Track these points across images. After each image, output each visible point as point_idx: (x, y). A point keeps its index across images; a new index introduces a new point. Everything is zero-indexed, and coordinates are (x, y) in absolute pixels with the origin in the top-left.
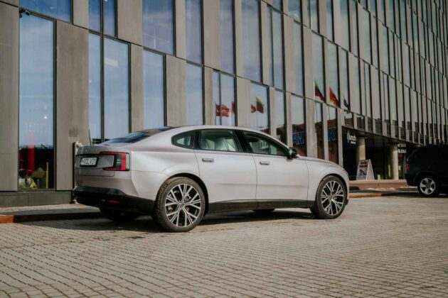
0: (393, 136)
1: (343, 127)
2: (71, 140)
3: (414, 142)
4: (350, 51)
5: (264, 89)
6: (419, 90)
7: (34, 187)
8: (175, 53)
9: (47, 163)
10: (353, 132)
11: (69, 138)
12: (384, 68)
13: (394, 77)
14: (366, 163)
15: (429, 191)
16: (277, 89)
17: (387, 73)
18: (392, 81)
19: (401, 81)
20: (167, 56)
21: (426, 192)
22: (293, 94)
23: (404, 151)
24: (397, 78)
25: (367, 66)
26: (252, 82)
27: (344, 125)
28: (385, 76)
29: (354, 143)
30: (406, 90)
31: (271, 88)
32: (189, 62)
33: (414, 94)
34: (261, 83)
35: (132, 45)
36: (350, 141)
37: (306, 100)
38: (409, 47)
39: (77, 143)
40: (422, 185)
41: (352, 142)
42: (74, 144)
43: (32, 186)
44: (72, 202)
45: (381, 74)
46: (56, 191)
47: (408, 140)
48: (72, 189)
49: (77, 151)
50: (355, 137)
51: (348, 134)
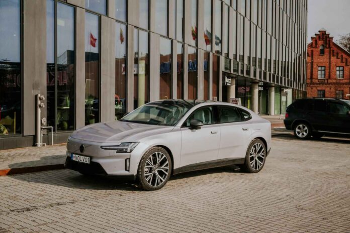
0: (258, 77)
1: (223, 72)
2: (34, 93)
4: (231, 6)
5: (169, 41)
6: (277, 38)
7: (7, 133)
8: (107, 14)
9: (15, 113)
10: (229, 76)
11: (33, 91)
12: (254, 20)
13: (260, 27)
14: (236, 101)
15: (303, 134)
16: (178, 42)
17: (256, 24)
18: (259, 30)
19: (265, 30)
20: (102, 16)
21: (300, 135)
22: (189, 45)
24: (263, 28)
25: (242, 18)
26: (162, 36)
27: (224, 70)
28: (255, 26)
29: (230, 85)
30: (269, 37)
31: (174, 41)
32: (117, 21)
33: (274, 40)
34: (168, 36)
35: (77, 8)
36: (227, 83)
39: (39, 96)
40: (297, 130)
41: (228, 84)
42: (36, 96)
43: (5, 133)
44: (35, 145)
45: (252, 24)
46: (23, 136)
47: (268, 81)
48: (34, 134)
49: (39, 102)
50: (230, 80)
51: (226, 77)
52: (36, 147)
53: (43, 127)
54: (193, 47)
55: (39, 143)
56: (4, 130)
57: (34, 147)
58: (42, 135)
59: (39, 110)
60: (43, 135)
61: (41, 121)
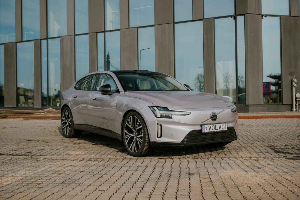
2: (290, 78)
7: (271, 103)
9: (278, 90)
11: (289, 77)
39: (294, 79)
42: (292, 80)
43: (270, 102)
44: (292, 110)
46: (282, 104)
48: (291, 104)
49: (294, 84)
52: (292, 112)
53: (297, 99)
55: (294, 109)
56: (270, 100)
57: (290, 112)
58: (297, 104)
59: (294, 89)
60: (299, 104)
61: (296, 95)
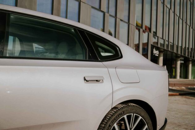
0: (179, 53)
1: (151, 45)
3: (189, 57)
5: (102, 14)
10: (157, 49)
13: (182, 18)
16: (110, 15)
17: (179, 16)
18: (181, 21)
22: (121, 20)
23: (182, 62)
25: (168, 9)
26: (93, 7)
27: (152, 44)
28: (177, 18)
29: (158, 55)
30: (188, 27)
31: (106, 14)
33: (191, 30)
34: (99, 9)
36: (155, 54)
37: (130, 25)
38: (191, 3)
41: (156, 55)
45: (175, 16)
47: (186, 55)
50: (158, 52)
51: (154, 50)
54: (125, 22)
